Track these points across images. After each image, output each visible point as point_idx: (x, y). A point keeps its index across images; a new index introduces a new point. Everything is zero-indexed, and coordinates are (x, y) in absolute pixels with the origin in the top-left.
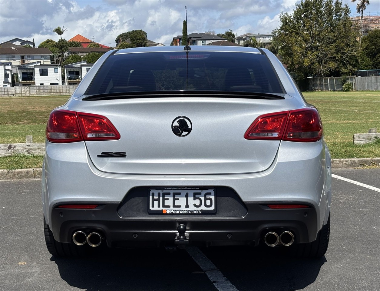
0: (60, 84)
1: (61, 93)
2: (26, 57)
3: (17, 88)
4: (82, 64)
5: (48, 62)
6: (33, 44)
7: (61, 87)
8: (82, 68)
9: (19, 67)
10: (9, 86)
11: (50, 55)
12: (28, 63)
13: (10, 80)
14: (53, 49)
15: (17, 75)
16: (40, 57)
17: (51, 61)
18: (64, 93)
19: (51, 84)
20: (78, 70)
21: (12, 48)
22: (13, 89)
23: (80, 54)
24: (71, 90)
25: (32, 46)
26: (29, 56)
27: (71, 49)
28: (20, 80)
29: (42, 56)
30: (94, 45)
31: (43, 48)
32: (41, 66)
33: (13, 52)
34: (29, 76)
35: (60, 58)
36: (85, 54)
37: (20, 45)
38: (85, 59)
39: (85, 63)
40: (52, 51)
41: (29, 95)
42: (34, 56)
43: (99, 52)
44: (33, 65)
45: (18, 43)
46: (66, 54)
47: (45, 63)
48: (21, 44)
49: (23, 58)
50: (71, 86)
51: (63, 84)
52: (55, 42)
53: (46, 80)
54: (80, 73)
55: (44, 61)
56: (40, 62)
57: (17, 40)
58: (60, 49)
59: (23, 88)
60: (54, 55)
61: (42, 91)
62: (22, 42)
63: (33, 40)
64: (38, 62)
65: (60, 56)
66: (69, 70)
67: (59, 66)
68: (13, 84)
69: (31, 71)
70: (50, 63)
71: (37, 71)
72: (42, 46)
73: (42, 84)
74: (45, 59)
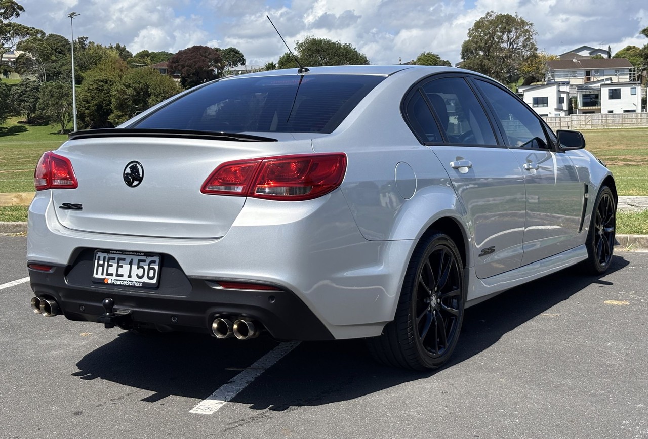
0: (639, 110)
1: (639, 125)
2: (593, 72)
3: (574, 117)
5: (626, 79)
6: (609, 53)
7: (640, 115)
9: (580, 87)
10: (563, 114)
11: (629, 68)
12: (595, 80)
13: (565, 106)
14: (634, 59)
15: (576, 98)
16: (613, 72)
17: (630, 77)
18: (644, 124)
19: (625, 111)
21: (574, 60)
22: (568, 119)
25: (605, 56)
26: (597, 71)
28: (580, 106)
29: (617, 71)
31: (619, 59)
32: (612, 84)
33: (574, 65)
34: (592, 100)
35: (645, 72)
37: (589, 55)
40: (632, 63)
41: (590, 127)
42: (605, 71)
44: (599, 85)
45: (585, 53)
47: (621, 81)
48: (591, 54)
49: (588, 73)
51: (642, 111)
52: (639, 48)
53: (618, 106)
55: (619, 77)
56: (611, 79)
57: (585, 48)
58: (644, 59)
59: (583, 117)
60: (634, 69)
61: (610, 122)
62: (592, 50)
63: (609, 47)
64: (607, 80)
65: (644, 69)
67: (639, 84)
68: (570, 111)
69: (596, 93)
70: (628, 80)
71: (605, 93)
72: (617, 56)
73: (612, 112)
74: (621, 75)
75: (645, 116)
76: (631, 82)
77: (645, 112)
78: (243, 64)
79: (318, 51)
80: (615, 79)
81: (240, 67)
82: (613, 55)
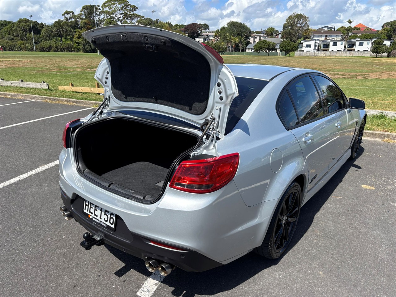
0: (343, 50)
2: (328, 36)
3: (319, 52)
4: (357, 40)
5: (339, 38)
6: (334, 29)
8: (357, 42)
9: (323, 41)
10: (316, 51)
11: (341, 35)
12: (329, 39)
13: (317, 48)
14: (343, 31)
15: (321, 45)
16: (335, 36)
18: (344, 55)
19: (338, 50)
20: (354, 43)
21: (322, 31)
22: (317, 53)
23: (357, 34)
24: (348, 54)
25: (333, 30)
26: (329, 36)
27: (353, 31)
28: (322, 48)
29: (336, 36)
30: (368, 29)
32: (334, 41)
33: (322, 33)
34: (326, 46)
35: (347, 36)
36: (360, 34)
38: (360, 37)
39: (359, 39)
40: (342, 33)
41: (324, 56)
42: (333, 36)
43: (369, 33)
44: (330, 41)
45: (326, 29)
46: (350, 34)
47: (338, 39)
48: (328, 29)
49: (326, 36)
50: (348, 52)
51: (344, 50)
52: (346, 27)
53: (335, 48)
54: (355, 45)
56: (334, 39)
57: (326, 27)
58: (347, 31)
59: (322, 52)
60: (343, 35)
61: (332, 54)
63: (335, 27)
64: (333, 39)
65: (346, 35)
66: (349, 43)
67: (344, 41)
68: (318, 50)
69: (328, 43)
70: (340, 39)
71: (331, 43)
72: (337, 30)
73: (333, 50)
74: (338, 37)
75: (344, 52)
78: (209, 29)
79: (234, 26)
80: (336, 39)
81: (208, 31)
82: (336, 29)
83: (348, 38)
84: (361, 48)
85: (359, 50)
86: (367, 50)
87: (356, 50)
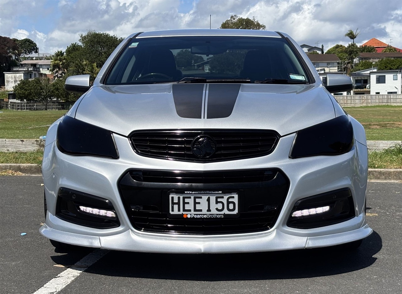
0: (345, 93)
1: (345, 104)
4: (371, 71)
5: (335, 69)
6: (322, 50)
7: (345, 97)
8: (371, 75)
11: (338, 61)
14: (342, 55)
16: (326, 65)
17: (338, 68)
18: (349, 104)
20: (366, 78)
23: (371, 61)
24: (357, 101)
25: (320, 52)
27: (361, 54)
29: (328, 64)
30: (390, 50)
31: (330, 54)
32: (324, 74)
35: (349, 65)
36: (377, 60)
37: (307, 51)
38: (375, 66)
39: (375, 70)
40: (339, 57)
42: (320, 64)
43: (394, 57)
45: (305, 50)
46: (356, 60)
47: (331, 71)
48: (309, 50)
50: (357, 97)
51: (347, 94)
52: (345, 47)
54: (368, 82)
55: (331, 68)
56: (324, 70)
57: (304, 46)
58: (349, 55)
60: (341, 62)
62: (310, 48)
63: (323, 46)
64: (321, 70)
65: (349, 63)
66: (356, 79)
67: (345, 73)
70: (337, 71)
72: (329, 52)
74: (331, 67)
75: (349, 98)
76: (339, 72)
77: (349, 95)
78: (36, 52)
79: (99, 43)
80: (327, 70)
81: (34, 55)
82: (325, 52)
83: (352, 68)
84: (383, 89)
85: (378, 93)
86: (396, 93)
87: (373, 93)
